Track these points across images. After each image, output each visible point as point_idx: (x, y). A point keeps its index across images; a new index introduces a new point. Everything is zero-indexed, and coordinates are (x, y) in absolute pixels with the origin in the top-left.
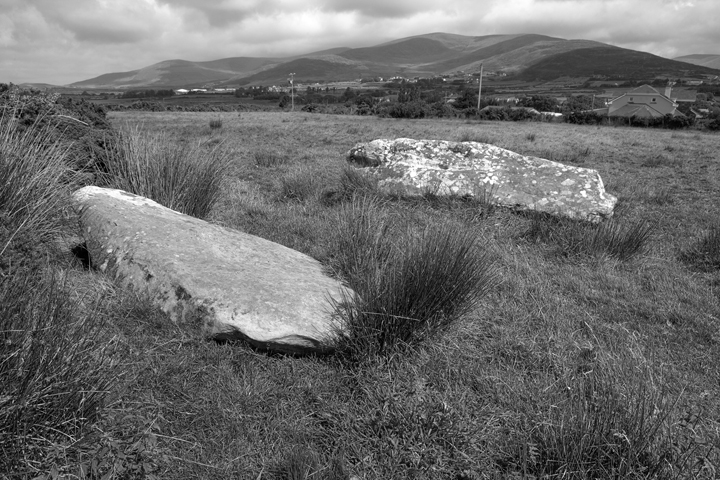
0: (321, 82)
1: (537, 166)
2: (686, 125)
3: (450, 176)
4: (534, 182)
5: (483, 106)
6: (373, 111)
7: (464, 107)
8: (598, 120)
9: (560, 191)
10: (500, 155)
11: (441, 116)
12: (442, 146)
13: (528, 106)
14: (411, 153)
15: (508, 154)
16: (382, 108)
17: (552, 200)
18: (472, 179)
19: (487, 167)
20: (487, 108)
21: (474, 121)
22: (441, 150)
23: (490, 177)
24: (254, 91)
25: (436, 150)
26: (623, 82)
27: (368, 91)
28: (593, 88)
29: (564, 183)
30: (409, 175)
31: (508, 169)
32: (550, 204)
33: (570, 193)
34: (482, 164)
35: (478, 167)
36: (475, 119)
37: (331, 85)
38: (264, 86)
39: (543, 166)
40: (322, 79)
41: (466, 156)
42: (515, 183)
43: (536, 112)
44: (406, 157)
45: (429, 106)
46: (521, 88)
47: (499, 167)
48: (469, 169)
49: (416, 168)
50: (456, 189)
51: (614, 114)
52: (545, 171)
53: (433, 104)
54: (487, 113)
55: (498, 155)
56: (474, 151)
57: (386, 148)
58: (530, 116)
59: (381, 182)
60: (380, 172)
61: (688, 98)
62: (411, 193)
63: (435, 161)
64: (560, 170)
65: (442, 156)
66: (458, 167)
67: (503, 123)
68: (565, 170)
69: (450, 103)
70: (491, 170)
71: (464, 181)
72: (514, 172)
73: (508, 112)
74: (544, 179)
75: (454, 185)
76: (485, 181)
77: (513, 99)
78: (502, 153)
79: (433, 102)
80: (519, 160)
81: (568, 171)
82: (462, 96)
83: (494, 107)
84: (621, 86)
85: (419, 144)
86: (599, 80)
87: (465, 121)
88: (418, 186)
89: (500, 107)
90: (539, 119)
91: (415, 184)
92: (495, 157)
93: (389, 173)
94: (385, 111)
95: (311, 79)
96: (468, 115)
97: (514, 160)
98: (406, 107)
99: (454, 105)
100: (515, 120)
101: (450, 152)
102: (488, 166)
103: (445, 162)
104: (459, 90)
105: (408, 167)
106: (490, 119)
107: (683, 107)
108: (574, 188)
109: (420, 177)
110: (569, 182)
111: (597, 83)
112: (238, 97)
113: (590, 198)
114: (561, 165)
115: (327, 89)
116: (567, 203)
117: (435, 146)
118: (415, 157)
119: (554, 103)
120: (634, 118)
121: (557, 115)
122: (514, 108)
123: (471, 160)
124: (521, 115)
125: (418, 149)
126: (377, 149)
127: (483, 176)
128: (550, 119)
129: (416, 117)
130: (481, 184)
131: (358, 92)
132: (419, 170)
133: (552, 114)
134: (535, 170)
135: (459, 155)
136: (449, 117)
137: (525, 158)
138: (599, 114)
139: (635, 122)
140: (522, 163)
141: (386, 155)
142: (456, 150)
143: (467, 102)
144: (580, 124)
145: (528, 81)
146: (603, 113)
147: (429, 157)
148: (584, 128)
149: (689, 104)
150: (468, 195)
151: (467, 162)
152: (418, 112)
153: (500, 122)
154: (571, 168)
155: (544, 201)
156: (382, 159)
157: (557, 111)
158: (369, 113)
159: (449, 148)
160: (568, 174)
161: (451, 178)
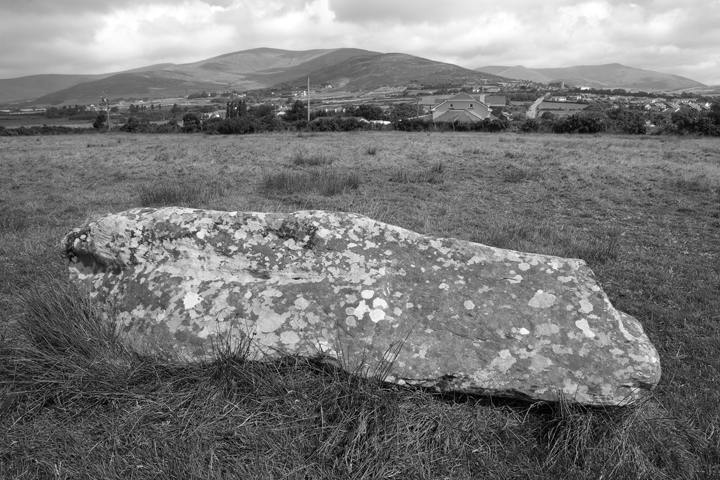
0: (145, 100)
1: (464, 259)
2: (502, 127)
3: (276, 300)
4: (470, 305)
5: (312, 118)
6: (199, 128)
7: (295, 119)
8: (426, 126)
9: (532, 327)
10: (380, 238)
11: (272, 130)
12: (253, 226)
13: (357, 115)
14: (185, 245)
15: (397, 235)
16: (209, 125)
17: (523, 353)
18: (327, 311)
19: (356, 274)
20: (317, 120)
21: (304, 134)
22: (250, 234)
23: (369, 302)
24: (69, 110)
25: (239, 235)
26: (436, 91)
27: (196, 107)
28: (411, 96)
29: (534, 303)
30: (180, 303)
31: (402, 272)
32: (521, 366)
33: (555, 329)
34: (345, 265)
35: (336, 272)
36: (307, 131)
37: (156, 102)
38: (81, 104)
39: (476, 259)
40: (146, 96)
41: (307, 247)
42: (427, 310)
43: (366, 121)
44: (176, 253)
45: (259, 120)
46: (347, 98)
47: (383, 271)
48: (316, 279)
49: (197, 282)
50: (291, 341)
51: (439, 120)
52: (484, 274)
53: (263, 118)
54: (318, 124)
55: (376, 239)
56: (323, 233)
57: (133, 235)
58: (361, 126)
59: (123, 318)
60: (122, 290)
61: (498, 103)
62: (186, 356)
63: (240, 262)
64: (515, 265)
65: (255, 249)
66: (291, 274)
67: (335, 134)
68: (524, 267)
69: (280, 116)
70: (369, 282)
71: (310, 316)
72: (417, 278)
73: (339, 122)
74: (487, 295)
75: (286, 327)
76: (360, 311)
77: (340, 109)
78: (383, 233)
79: (263, 115)
80: (423, 247)
81: (533, 270)
82: (291, 109)
83: (324, 118)
84: (434, 94)
85: (203, 223)
86: (415, 89)
87: (297, 134)
88: (203, 334)
89: (330, 118)
90: (369, 128)
91: (196, 328)
92: (370, 245)
93: (139, 295)
94: (212, 128)
95: (134, 96)
96: (299, 127)
97: (411, 248)
98: (233, 122)
99: (283, 117)
100: (346, 130)
101: (271, 236)
102: (358, 271)
103: (262, 264)
104: (288, 102)
105: (179, 280)
106: (321, 130)
107: (496, 111)
108: (559, 315)
109: (207, 305)
110: (542, 299)
111: (415, 92)
112: (50, 117)
113: (605, 340)
114: (513, 255)
115: (152, 106)
116: (557, 359)
117: (237, 226)
118: (195, 253)
119: (380, 111)
120: (457, 122)
121: (386, 123)
122: (344, 119)
123: (317, 255)
124: (351, 125)
125: (201, 235)
126: (116, 237)
127: (352, 299)
128: (380, 128)
129: (245, 132)
130: (350, 323)
131: (186, 109)
132: (205, 286)
133: (381, 122)
134: (461, 271)
135: (290, 243)
136: (279, 130)
137: (436, 244)
138: (425, 120)
139: (459, 127)
140: (430, 256)
141: (133, 250)
142: (285, 233)
143: (297, 114)
144: (409, 131)
145: (352, 92)
146: (429, 119)
147: (226, 253)
148: (414, 134)
149: (500, 108)
150: (321, 356)
151: (310, 260)
152: (247, 127)
153: (332, 133)
154: (536, 259)
155: (504, 359)
156: (125, 258)
157: (385, 119)
158: (195, 130)
159: (269, 230)
160: (535, 279)
161: (279, 307)
